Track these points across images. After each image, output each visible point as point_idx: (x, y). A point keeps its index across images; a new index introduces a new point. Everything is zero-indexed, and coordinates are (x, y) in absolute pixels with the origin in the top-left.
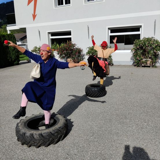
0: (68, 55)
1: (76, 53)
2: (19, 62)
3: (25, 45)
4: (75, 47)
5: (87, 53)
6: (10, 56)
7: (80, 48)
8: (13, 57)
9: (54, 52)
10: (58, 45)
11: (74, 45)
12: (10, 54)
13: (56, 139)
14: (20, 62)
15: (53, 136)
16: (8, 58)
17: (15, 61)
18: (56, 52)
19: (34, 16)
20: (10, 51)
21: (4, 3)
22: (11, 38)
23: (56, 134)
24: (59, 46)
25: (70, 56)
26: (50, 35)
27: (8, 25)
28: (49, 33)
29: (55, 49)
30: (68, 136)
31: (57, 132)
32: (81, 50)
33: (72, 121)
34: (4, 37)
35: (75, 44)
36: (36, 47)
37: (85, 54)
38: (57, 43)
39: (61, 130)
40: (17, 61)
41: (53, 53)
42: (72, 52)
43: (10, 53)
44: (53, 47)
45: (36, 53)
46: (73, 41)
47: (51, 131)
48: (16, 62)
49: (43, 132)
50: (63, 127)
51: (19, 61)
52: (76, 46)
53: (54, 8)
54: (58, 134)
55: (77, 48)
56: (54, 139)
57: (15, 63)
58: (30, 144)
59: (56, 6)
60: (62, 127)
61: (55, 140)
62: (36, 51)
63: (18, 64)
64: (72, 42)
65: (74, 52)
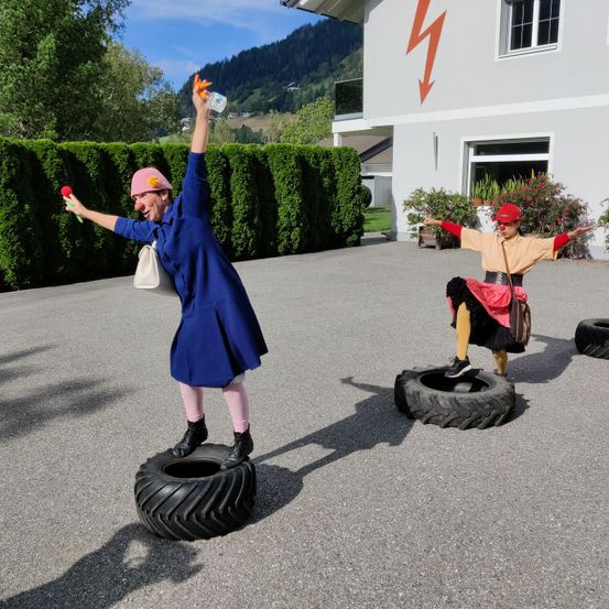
0: (531, 224)
1: (561, 217)
2: (362, 237)
3: (372, 177)
4: (556, 197)
5: (602, 218)
6: (338, 216)
7: (576, 201)
8: (347, 220)
9: (479, 208)
10: (495, 186)
11: (555, 189)
12: (339, 210)
13: (487, 419)
14: (366, 236)
15: (480, 409)
16: (332, 224)
17: (350, 233)
18: (486, 208)
19: (425, 88)
20: (339, 202)
21: (310, 24)
22: (348, 160)
23: (487, 406)
24: (501, 189)
25: (537, 224)
26: (472, 150)
27: (337, 117)
28: (469, 144)
29: (481, 198)
30: (513, 422)
31: (489, 403)
32: (580, 208)
33: (525, 398)
35: (558, 185)
36: (420, 191)
37: (596, 222)
38: (492, 179)
39: (499, 402)
40: (357, 234)
41: (475, 212)
42: (544, 213)
43: (339, 208)
44: (478, 191)
45: (418, 210)
46: (554, 175)
48: (354, 237)
49: (458, 396)
51: (361, 233)
52: (564, 194)
53: (496, 59)
54: (492, 407)
55: (566, 197)
56: (480, 417)
57: (350, 239)
58: (428, 415)
59: (503, 51)
61: (484, 419)
62: (419, 203)
63: (357, 243)
64: (550, 176)
65: (552, 213)
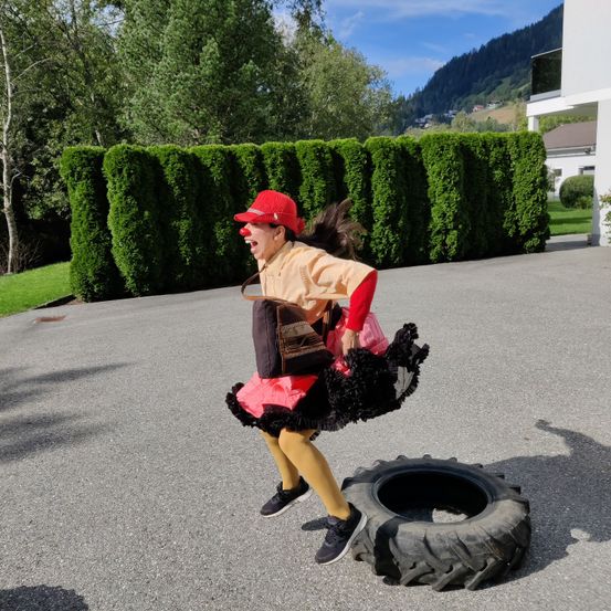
2: (547, 242)
6: (513, 216)
8: (525, 221)
12: (514, 209)
13: (445, 575)
14: (553, 240)
15: (430, 558)
16: (504, 226)
17: (529, 235)
20: (514, 198)
22: (528, 148)
23: (446, 555)
27: (533, 97)
31: (449, 550)
34: (501, 146)
39: (471, 550)
40: (539, 237)
43: (515, 206)
47: (429, 538)
48: (535, 241)
50: (487, 542)
51: (548, 235)
54: (454, 557)
56: (433, 571)
57: (528, 244)
60: (480, 541)
61: (440, 575)
63: (540, 249)
